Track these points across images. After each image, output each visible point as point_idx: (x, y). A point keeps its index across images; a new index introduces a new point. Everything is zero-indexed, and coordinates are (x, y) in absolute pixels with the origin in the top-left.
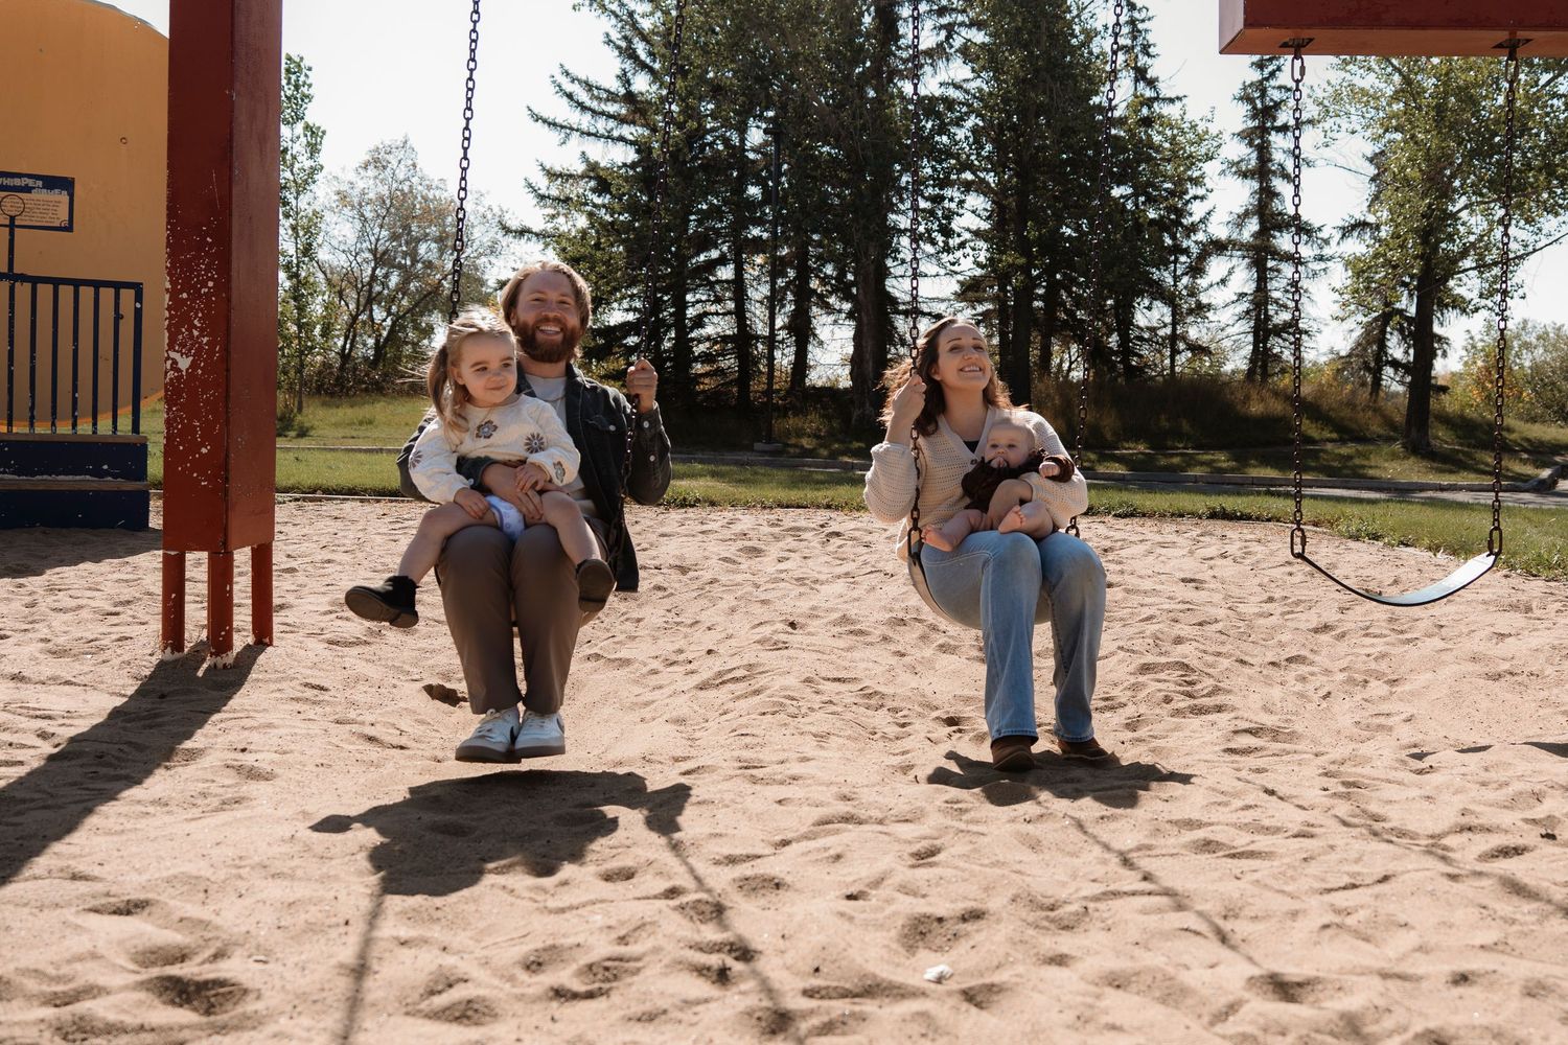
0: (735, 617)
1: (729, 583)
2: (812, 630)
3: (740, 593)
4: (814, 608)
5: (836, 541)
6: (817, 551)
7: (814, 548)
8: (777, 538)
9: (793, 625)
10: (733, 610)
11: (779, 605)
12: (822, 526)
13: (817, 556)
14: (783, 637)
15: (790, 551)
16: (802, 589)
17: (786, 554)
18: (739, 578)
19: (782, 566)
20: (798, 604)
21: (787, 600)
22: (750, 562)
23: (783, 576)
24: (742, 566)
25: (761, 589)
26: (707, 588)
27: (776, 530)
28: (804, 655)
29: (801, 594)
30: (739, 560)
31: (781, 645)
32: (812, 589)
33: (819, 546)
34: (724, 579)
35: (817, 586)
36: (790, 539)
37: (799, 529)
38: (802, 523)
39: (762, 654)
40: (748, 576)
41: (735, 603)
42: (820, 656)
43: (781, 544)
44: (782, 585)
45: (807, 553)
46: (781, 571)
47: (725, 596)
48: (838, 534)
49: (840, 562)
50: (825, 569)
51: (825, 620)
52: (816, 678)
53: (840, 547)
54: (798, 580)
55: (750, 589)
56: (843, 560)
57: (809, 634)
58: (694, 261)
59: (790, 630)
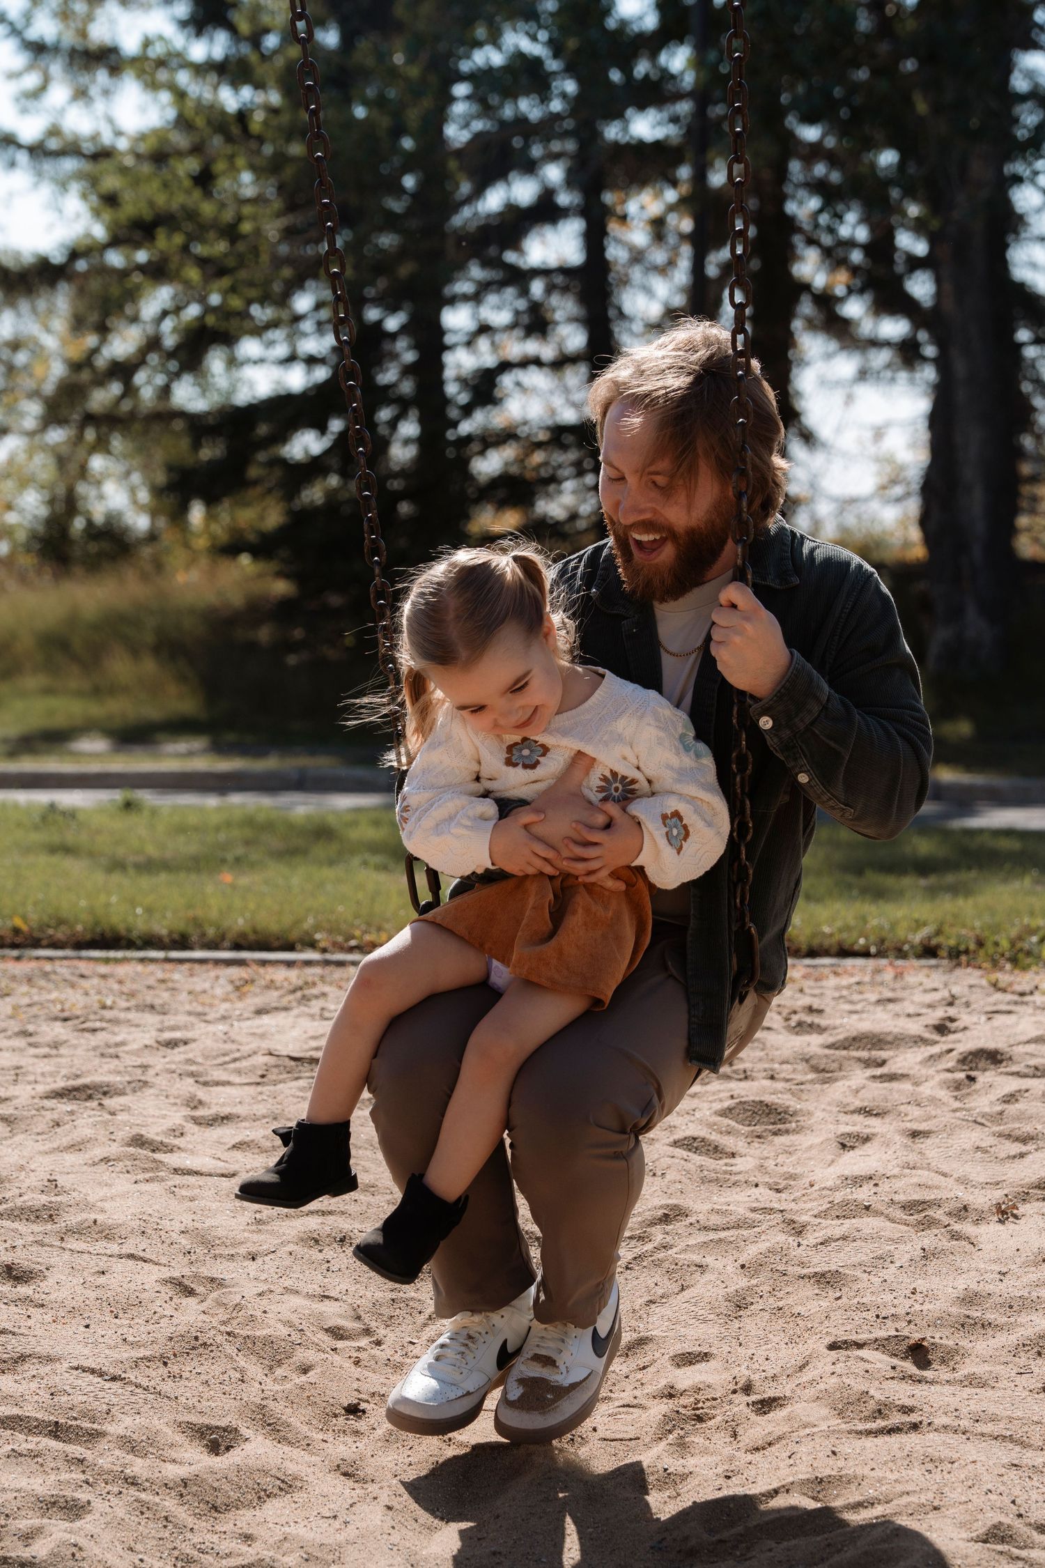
0: (752, 1324)
1: (715, 1220)
2: (981, 1370)
3: (751, 1252)
4: (970, 1299)
5: (995, 1083)
6: (946, 1118)
7: (933, 1100)
8: (824, 1072)
9: (919, 1353)
10: (739, 1304)
11: (870, 1290)
12: (941, 1029)
13: (950, 1130)
14: (902, 1393)
15: (866, 1112)
16: (928, 1239)
17: (860, 1124)
18: (739, 1201)
19: (855, 1162)
20: (921, 1284)
21: (890, 1272)
22: (757, 1149)
23: (863, 1194)
24: (741, 1164)
25: (811, 1238)
26: (658, 1234)
27: (813, 1043)
28: (971, 1450)
29: (926, 1255)
30: (728, 1142)
31: (896, 1419)
32: (956, 1236)
33: (944, 1094)
34: (701, 1204)
35: (967, 1228)
36: (859, 1076)
37: (876, 1041)
38: (880, 1021)
39: (850, 1446)
40: (764, 1196)
41: (743, 1282)
42: (1014, 1454)
43: (839, 1090)
44: (868, 1224)
45: (915, 1118)
46: (857, 1181)
47: (709, 1260)
48: (994, 1057)
49: (1017, 1148)
50: (978, 1172)
51: (1012, 1339)
52: (1018, 1524)
53: (1010, 1098)
54: (909, 1207)
55: (780, 1238)
56: (1024, 1140)
57: (973, 1381)
58: (466, 212)
59: (909, 1367)
